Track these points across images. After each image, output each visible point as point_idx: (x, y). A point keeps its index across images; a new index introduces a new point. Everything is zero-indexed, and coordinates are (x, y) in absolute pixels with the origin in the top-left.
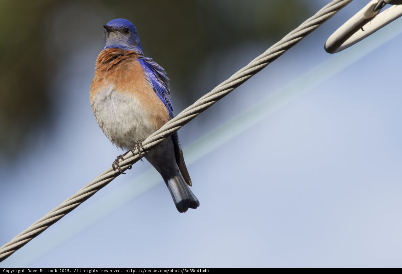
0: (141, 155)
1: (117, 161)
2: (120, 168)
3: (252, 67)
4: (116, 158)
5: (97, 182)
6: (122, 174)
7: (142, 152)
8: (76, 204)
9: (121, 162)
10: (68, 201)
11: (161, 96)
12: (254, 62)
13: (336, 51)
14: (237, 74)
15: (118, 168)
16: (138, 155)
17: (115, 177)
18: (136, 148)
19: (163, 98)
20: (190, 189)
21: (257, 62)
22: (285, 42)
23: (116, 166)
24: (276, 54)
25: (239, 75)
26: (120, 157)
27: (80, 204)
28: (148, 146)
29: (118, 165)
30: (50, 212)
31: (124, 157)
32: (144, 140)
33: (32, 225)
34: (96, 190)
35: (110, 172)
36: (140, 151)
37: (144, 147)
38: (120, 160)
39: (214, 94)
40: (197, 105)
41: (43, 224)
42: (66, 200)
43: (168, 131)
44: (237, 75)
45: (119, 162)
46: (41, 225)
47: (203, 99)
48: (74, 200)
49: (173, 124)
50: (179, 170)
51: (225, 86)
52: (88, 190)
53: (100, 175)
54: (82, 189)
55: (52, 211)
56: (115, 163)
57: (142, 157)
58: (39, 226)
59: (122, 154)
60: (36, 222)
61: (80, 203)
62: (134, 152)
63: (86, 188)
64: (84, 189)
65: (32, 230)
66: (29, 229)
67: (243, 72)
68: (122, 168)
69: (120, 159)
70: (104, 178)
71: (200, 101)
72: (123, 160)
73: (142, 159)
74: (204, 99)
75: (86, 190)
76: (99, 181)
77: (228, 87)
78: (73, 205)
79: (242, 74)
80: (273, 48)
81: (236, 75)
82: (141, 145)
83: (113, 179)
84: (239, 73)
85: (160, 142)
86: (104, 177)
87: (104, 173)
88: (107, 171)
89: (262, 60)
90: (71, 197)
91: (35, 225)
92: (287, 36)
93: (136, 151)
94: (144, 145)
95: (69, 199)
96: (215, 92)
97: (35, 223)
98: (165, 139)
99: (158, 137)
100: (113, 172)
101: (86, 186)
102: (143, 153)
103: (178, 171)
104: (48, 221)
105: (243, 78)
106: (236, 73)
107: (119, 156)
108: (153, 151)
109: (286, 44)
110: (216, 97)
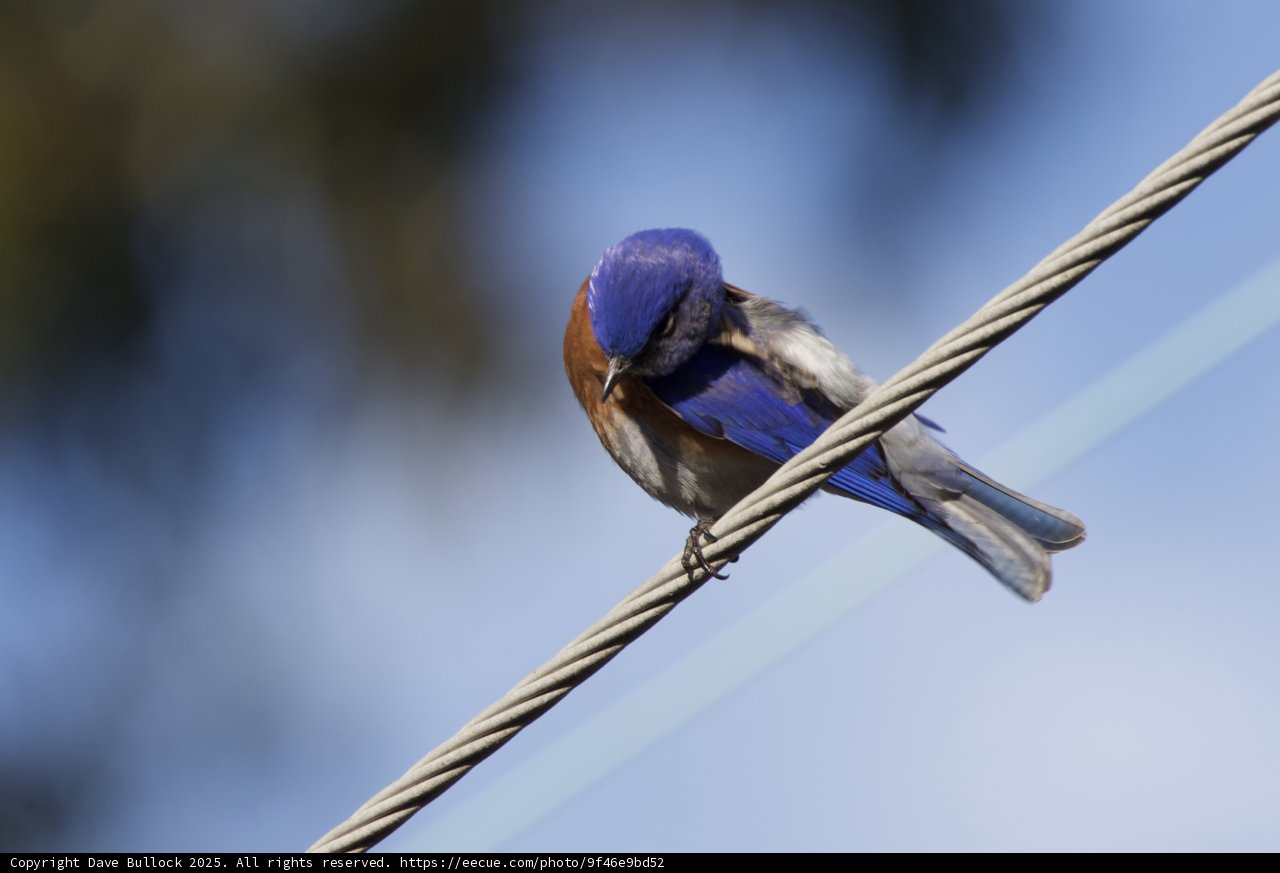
3: (1097, 236)
5: (620, 620)
8: (556, 693)
10: (530, 682)
12: (1104, 219)
14: (1052, 260)
17: (676, 603)
21: (1115, 219)
22: (1200, 153)
24: (1172, 191)
27: (568, 691)
28: (779, 498)
30: (473, 722)
33: (416, 766)
34: (618, 647)
35: (661, 588)
39: (982, 325)
40: (927, 363)
41: (452, 761)
43: (841, 450)
44: (1053, 262)
46: (447, 763)
47: (946, 343)
48: (549, 680)
49: (856, 426)
51: (1014, 298)
52: (591, 647)
53: (629, 597)
54: (570, 645)
55: (478, 719)
58: (441, 767)
60: (431, 754)
61: (566, 688)
63: (587, 639)
64: (578, 643)
65: (417, 782)
67: (1073, 253)
70: (643, 607)
71: (937, 348)
74: (950, 341)
75: (585, 646)
76: (627, 617)
77: (1025, 300)
78: (546, 698)
79: (1068, 258)
80: (1163, 173)
81: (1049, 261)
83: (671, 608)
84: (1057, 257)
85: (817, 485)
86: (642, 604)
87: (642, 590)
88: (649, 584)
89: (1130, 212)
90: (540, 671)
91: (426, 763)
95: (531, 677)
96: (982, 320)
99: (809, 470)
101: (584, 635)
102: (762, 522)
104: (467, 750)
105: (1071, 273)
106: (1048, 258)
109: (1202, 160)
110: (986, 336)
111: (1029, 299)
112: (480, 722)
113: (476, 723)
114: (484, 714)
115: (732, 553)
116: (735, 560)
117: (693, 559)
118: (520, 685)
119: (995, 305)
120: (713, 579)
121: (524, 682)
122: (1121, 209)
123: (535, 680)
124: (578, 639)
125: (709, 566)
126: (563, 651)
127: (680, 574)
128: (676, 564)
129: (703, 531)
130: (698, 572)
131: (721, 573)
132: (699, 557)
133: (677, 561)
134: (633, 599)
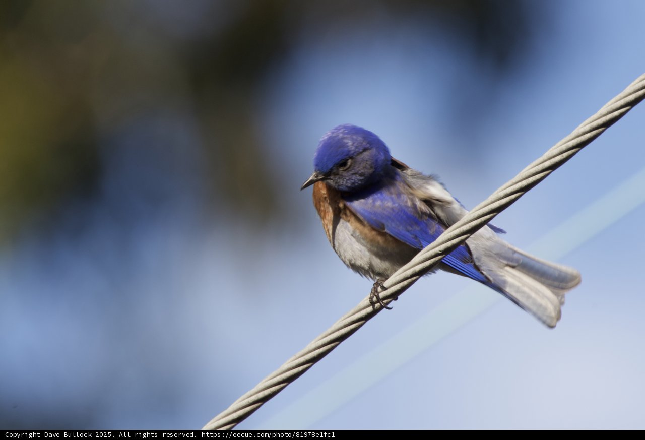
3: (578, 136)
5: (338, 330)
8: (306, 366)
10: (293, 361)
17: (366, 321)
21: (587, 128)
22: (631, 94)
24: (616, 113)
25: (559, 150)
30: (264, 381)
34: (337, 343)
35: (359, 313)
39: (521, 181)
40: (493, 200)
41: (253, 400)
42: (289, 361)
43: (449, 244)
47: (503, 190)
48: (302, 360)
49: (457, 232)
52: (323, 343)
53: (343, 318)
54: (313, 342)
55: (267, 379)
60: (242, 397)
61: (311, 364)
64: (317, 341)
65: (235, 411)
67: (566, 144)
70: (350, 323)
71: (498, 193)
74: (505, 189)
75: (320, 343)
76: (342, 328)
77: (542, 169)
78: (301, 368)
79: (564, 147)
80: (612, 104)
81: (555, 149)
83: (364, 323)
84: (559, 147)
86: (349, 321)
87: (349, 314)
88: (353, 311)
89: (595, 124)
90: (298, 355)
95: (293, 358)
96: (521, 178)
99: (433, 254)
101: (320, 337)
104: (261, 395)
105: (565, 155)
110: (523, 186)
111: (544, 168)
112: (267, 381)
114: (269, 377)
115: (394, 296)
116: (396, 299)
117: (375, 299)
119: (527, 171)
120: (385, 309)
122: (591, 122)
123: (295, 360)
124: (317, 339)
125: (383, 303)
126: (309, 345)
127: (368, 306)
128: (366, 301)
129: (380, 285)
130: (377, 305)
131: (389, 306)
132: (378, 297)
133: (366, 300)
134: (345, 319)
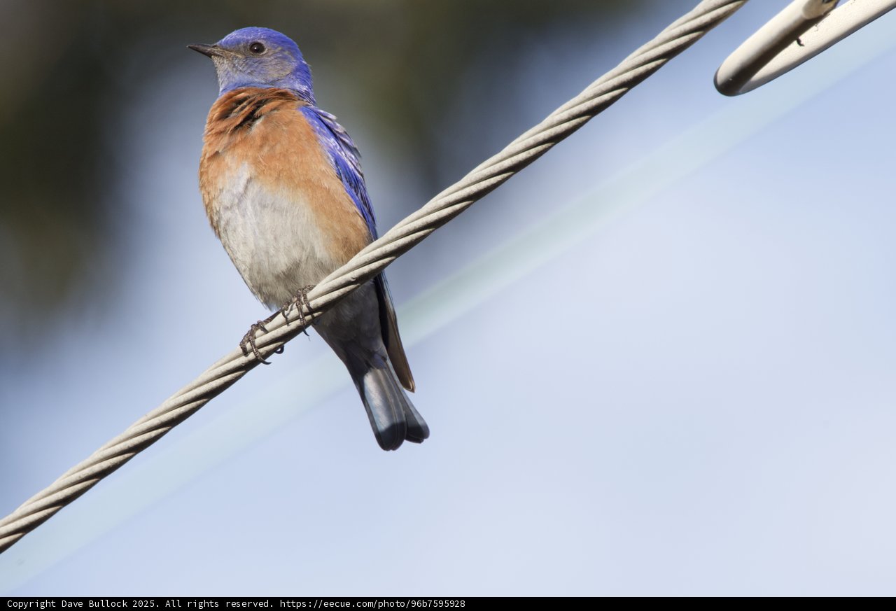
0: (305, 322)
1: (250, 336)
2: (257, 351)
3: (552, 126)
4: (250, 329)
5: (207, 382)
6: (261, 364)
7: (306, 314)
8: (160, 431)
9: (261, 338)
10: (143, 422)
11: (353, 190)
12: (557, 114)
13: (740, 91)
15: (253, 351)
16: (298, 322)
17: (247, 371)
18: (295, 305)
19: (357, 195)
20: (409, 400)
21: (565, 115)
22: (627, 71)
23: (248, 346)
24: (607, 97)
25: (524, 144)
26: (259, 326)
27: (169, 429)
28: (322, 301)
29: (253, 344)
30: (102, 448)
31: (268, 327)
32: (311, 288)
33: (61, 478)
34: (205, 400)
35: (237, 360)
36: (302, 312)
37: (312, 304)
38: (259, 332)
40: (429, 210)
41: (86, 475)
43: (366, 269)
44: (520, 143)
45: (255, 338)
46: (83, 476)
48: (156, 421)
49: (378, 252)
50: (388, 358)
51: (492, 167)
52: (186, 400)
53: (214, 366)
54: (171, 398)
55: (105, 447)
56: (247, 339)
57: (307, 326)
58: (78, 479)
59: (262, 320)
60: (72, 470)
62: (288, 314)
63: (183, 394)
64: (178, 397)
65: (61, 489)
66: (55, 485)
67: (534, 137)
68: (262, 350)
69: (257, 330)
70: (223, 373)
71: (437, 200)
72: (266, 332)
73: (307, 330)
74: (446, 196)
75: (182, 399)
76: (212, 380)
77: (500, 169)
78: (153, 434)
79: (531, 141)
80: (601, 83)
81: (518, 143)
82: (305, 298)
83: (243, 375)
84: (523, 140)
85: (349, 292)
86: (223, 371)
87: (223, 361)
88: (228, 357)
89: (576, 110)
90: (150, 415)
91: (68, 476)
92: (631, 56)
93: (294, 312)
94: (311, 300)
95: (143, 419)
96: (469, 182)
97: (68, 473)
98: (358, 287)
99: (343, 282)
100: (243, 360)
101: (182, 391)
102: (309, 317)
103: (385, 359)
104: (97, 468)
105: (533, 151)
106: (518, 140)
107: (256, 323)
108: (331, 313)
109: (629, 76)
110: (472, 193)
111: (503, 168)
112: (106, 449)
113: (104, 450)
114: (109, 444)
118: (135, 424)
119: (478, 171)
121: (138, 422)
122: (570, 108)
123: (146, 421)
124: (177, 394)
126: (166, 401)
127: (240, 356)
131: (267, 360)
134: (216, 368)
